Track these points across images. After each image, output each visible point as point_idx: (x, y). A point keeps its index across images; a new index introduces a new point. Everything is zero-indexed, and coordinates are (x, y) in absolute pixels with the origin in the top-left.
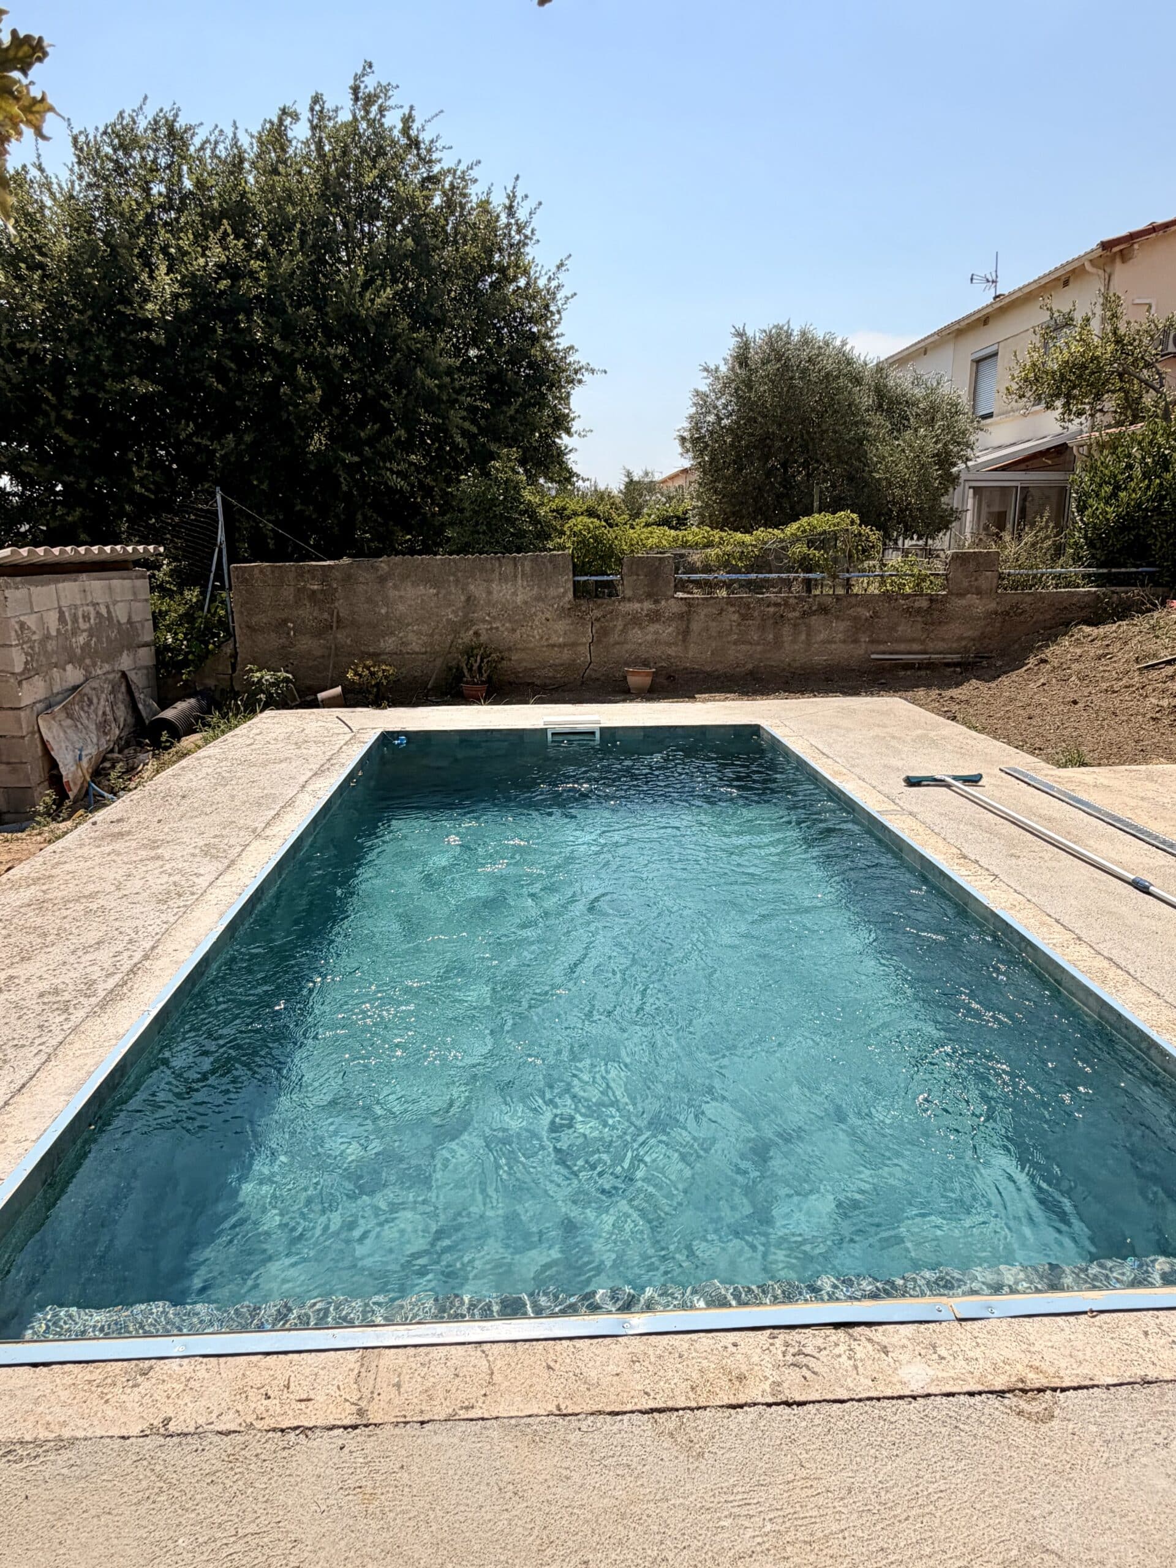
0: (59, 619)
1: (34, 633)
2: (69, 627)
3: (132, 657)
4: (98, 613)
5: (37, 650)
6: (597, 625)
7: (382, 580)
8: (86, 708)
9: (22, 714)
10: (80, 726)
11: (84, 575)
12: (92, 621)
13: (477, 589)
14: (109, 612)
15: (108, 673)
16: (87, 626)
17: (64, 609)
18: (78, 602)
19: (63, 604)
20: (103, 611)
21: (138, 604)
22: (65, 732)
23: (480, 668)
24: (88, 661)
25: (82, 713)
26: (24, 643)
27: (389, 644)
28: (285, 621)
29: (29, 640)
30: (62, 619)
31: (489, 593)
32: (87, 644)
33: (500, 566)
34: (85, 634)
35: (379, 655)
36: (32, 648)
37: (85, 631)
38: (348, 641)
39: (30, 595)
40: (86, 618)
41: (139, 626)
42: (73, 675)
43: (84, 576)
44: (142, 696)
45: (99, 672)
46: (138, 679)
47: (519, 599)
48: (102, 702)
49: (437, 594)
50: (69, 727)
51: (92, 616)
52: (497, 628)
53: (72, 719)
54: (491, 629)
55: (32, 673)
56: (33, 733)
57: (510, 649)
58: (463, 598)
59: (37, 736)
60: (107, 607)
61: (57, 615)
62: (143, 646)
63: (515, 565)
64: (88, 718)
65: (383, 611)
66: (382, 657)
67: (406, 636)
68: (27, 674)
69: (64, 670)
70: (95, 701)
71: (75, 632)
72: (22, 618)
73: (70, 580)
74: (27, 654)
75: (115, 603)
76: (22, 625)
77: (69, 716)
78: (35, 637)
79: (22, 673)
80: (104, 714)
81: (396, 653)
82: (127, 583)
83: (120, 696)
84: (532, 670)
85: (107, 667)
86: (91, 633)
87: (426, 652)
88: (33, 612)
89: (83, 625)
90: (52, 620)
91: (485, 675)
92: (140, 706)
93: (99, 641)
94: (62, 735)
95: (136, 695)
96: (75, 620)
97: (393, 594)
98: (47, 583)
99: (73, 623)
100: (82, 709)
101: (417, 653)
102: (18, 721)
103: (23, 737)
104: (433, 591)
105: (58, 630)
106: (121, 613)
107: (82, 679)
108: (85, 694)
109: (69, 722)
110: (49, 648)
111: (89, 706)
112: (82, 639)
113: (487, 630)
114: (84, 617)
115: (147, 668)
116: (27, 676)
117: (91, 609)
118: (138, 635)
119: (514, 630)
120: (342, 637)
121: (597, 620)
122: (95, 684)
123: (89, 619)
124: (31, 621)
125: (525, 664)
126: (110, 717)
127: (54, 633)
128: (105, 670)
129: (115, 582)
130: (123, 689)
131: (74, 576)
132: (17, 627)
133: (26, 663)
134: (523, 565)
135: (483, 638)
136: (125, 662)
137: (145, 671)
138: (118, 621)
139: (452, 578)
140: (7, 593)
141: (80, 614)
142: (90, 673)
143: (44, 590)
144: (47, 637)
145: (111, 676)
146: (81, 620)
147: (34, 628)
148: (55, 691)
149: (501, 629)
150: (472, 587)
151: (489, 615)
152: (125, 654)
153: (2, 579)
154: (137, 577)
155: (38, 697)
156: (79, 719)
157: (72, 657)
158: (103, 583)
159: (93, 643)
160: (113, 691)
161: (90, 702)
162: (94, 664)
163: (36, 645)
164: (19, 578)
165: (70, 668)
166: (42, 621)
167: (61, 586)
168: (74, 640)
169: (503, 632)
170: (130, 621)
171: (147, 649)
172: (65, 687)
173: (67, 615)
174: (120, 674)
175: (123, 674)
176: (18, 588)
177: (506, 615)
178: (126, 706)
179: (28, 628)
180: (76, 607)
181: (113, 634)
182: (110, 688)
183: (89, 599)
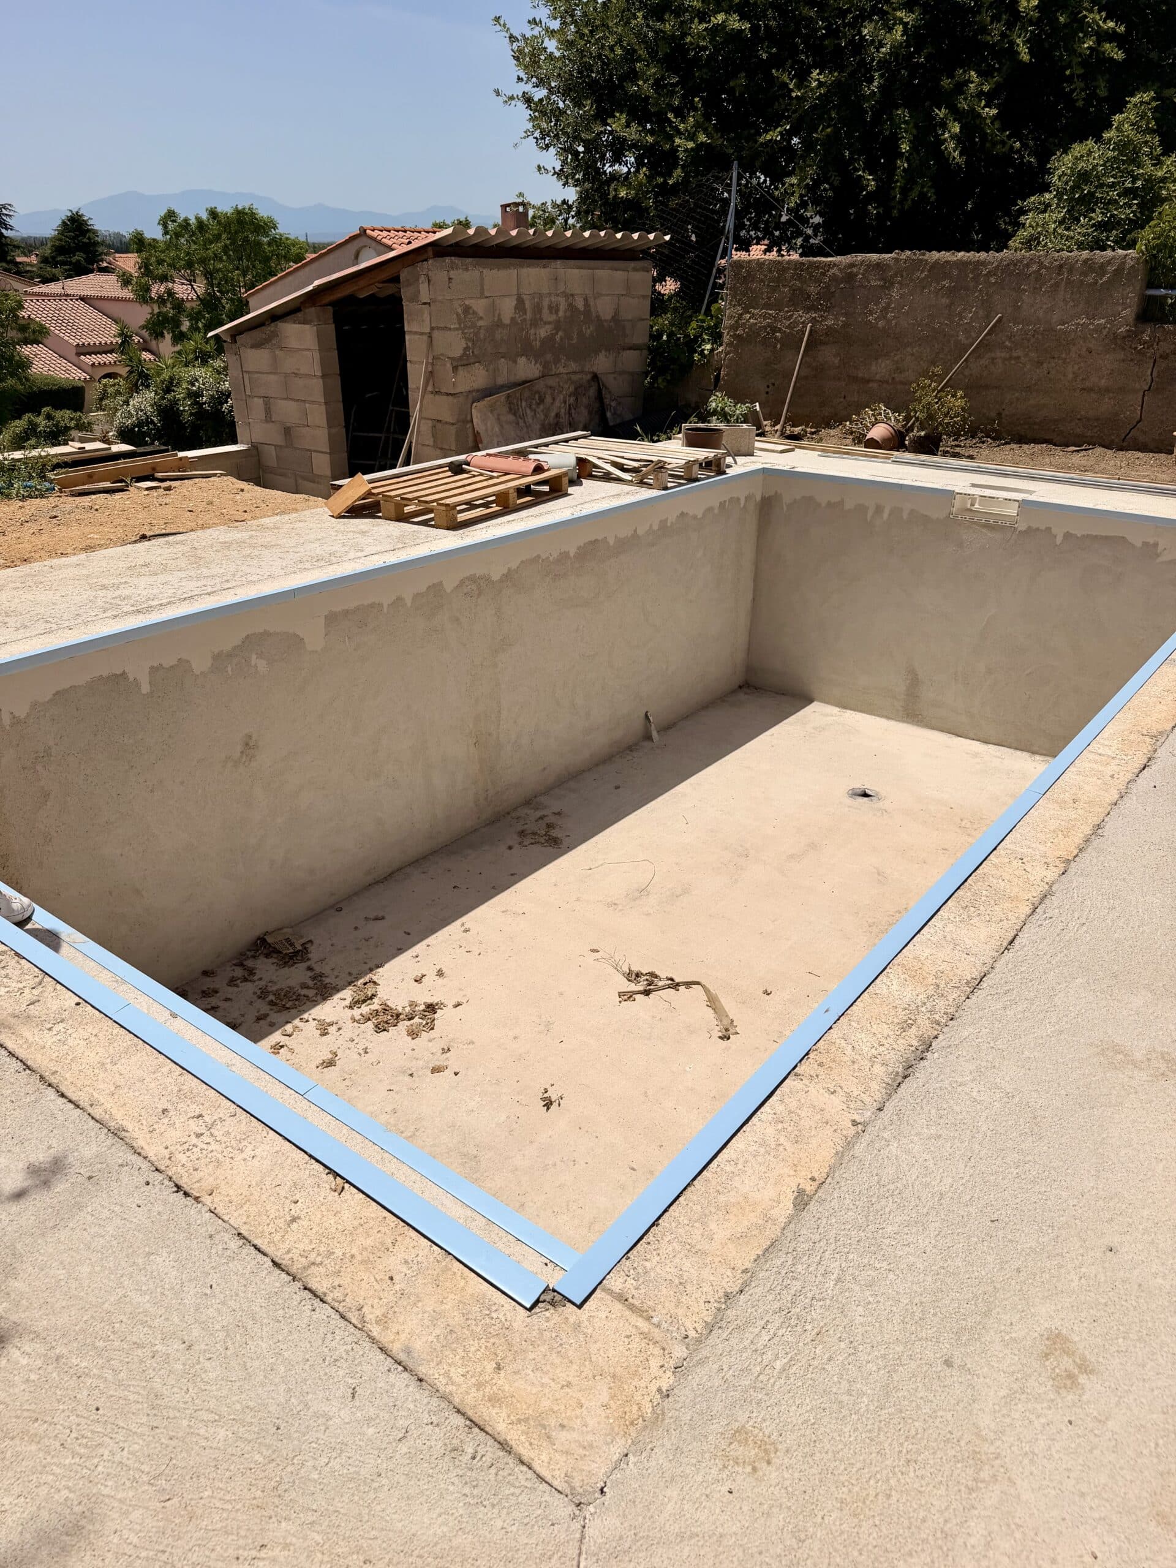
0: (516, 308)
1: (481, 318)
2: (529, 316)
3: (611, 359)
4: (571, 307)
5: (482, 336)
6: (1162, 364)
7: (887, 282)
8: (534, 407)
9: (455, 400)
10: (521, 422)
11: (559, 262)
12: (561, 314)
13: (1002, 300)
14: (587, 305)
15: (574, 373)
16: (553, 318)
17: (525, 297)
18: (545, 291)
19: (524, 290)
20: (580, 304)
21: (632, 301)
22: (502, 426)
24: (549, 357)
25: (528, 411)
26: (466, 327)
27: (881, 368)
28: (774, 331)
29: (474, 325)
30: (520, 304)
32: (551, 338)
33: (1039, 269)
34: (549, 327)
35: (868, 381)
36: (476, 334)
37: (549, 323)
39: (482, 279)
40: (553, 309)
41: (628, 326)
42: (526, 368)
44: (613, 404)
45: (562, 370)
46: (616, 385)
48: (557, 403)
50: (510, 422)
51: (562, 308)
52: (1018, 358)
53: (515, 414)
54: (1011, 358)
55: (472, 360)
56: (464, 421)
57: (1027, 389)
59: (469, 425)
60: (586, 300)
61: (514, 303)
62: (630, 349)
63: (1061, 268)
65: (881, 325)
66: (871, 385)
67: (903, 361)
69: (515, 362)
70: (548, 399)
71: (536, 322)
72: (467, 302)
73: (538, 266)
74: (467, 339)
75: (599, 295)
76: (467, 309)
77: (513, 411)
78: (480, 323)
79: (461, 358)
80: (557, 415)
81: (887, 382)
82: (619, 275)
83: (585, 400)
85: (573, 366)
86: (558, 325)
88: (482, 296)
89: (546, 315)
90: (507, 308)
92: (609, 414)
93: (567, 336)
94: (497, 428)
95: (607, 401)
96: (538, 309)
98: (506, 267)
99: (534, 312)
100: (530, 407)
102: (451, 407)
103: (453, 424)
105: (512, 319)
106: (604, 308)
107: (537, 374)
108: (538, 392)
109: (511, 417)
110: (498, 336)
111: (538, 404)
112: (543, 332)
113: (1005, 359)
114: (550, 308)
115: (631, 374)
116: (465, 362)
117: (562, 300)
118: (625, 335)
119: (1040, 363)
121: (1165, 357)
122: (551, 382)
123: (557, 312)
124: (479, 306)
127: (507, 321)
128: (570, 370)
129: (600, 273)
130: (592, 392)
131: (545, 261)
132: (460, 311)
133: (466, 349)
134: (1070, 270)
136: (602, 363)
138: (598, 317)
140: (452, 274)
141: (546, 302)
142: (549, 370)
143: (503, 274)
144: (499, 324)
145: (575, 377)
146: (545, 311)
147: (481, 313)
148: (499, 382)
149: (1023, 360)
150: (996, 298)
152: (602, 356)
153: (448, 260)
154: (635, 270)
155: (476, 386)
156: (523, 417)
157: (527, 350)
158: (584, 272)
159: (558, 338)
160: (576, 394)
161: (542, 400)
162: (557, 361)
163: (482, 331)
164: (470, 260)
165: (522, 361)
166: (493, 307)
167: (525, 271)
168: (532, 331)
169: (1024, 364)
170: (615, 318)
171: (638, 352)
172: (512, 379)
173: (528, 305)
174: (589, 377)
175: (595, 377)
176: (467, 270)
177: (1033, 340)
178: (590, 413)
179: (474, 313)
180: (541, 296)
181: (589, 330)
182: (572, 389)
183: (561, 288)
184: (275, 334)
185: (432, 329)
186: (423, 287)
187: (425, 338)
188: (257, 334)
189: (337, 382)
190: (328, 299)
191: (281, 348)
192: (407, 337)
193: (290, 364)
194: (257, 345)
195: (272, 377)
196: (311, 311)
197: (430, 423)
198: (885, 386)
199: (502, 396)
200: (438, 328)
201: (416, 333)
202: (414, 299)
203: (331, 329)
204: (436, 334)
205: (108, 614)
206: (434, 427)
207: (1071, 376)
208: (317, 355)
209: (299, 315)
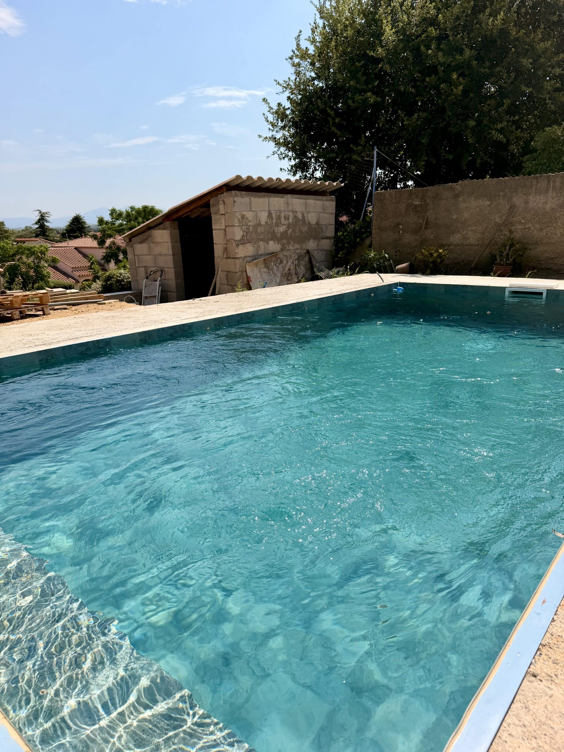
0: (268, 217)
1: (250, 221)
2: (274, 221)
3: (316, 243)
4: (295, 217)
5: (251, 230)
7: (456, 196)
8: (278, 265)
9: (237, 261)
12: (290, 220)
13: (518, 200)
14: (303, 216)
15: (297, 249)
16: (287, 222)
17: (272, 212)
18: (282, 209)
19: (272, 208)
20: (300, 216)
21: (326, 215)
22: (261, 274)
23: (508, 254)
24: (285, 241)
26: (242, 225)
27: (456, 238)
28: (398, 225)
29: (247, 225)
30: (270, 215)
31: (527, 203)
32: (285, 232)
33: (537, 183)
34: (284, 227)
36: (248, 229)
37: (285, 225)
38: (432, 237)
39: (251, 202)
41: (324, 227)
42: (273, 246)
43: (289, 196)
44: (317, 265)
45: (291, 248)
46: (319, 256)
47: (548, 207)
48: (289, 263)
49: (490, 205)
50: (266, 272)
51: (291, 217)
52: (529, 228)
53: (268, 268)
54: (525, 229)
55: (246, 242)
56: (242, 271)
57: (536, 243)
58: (507, 207)
59: (245, 273)
60: (303, 214)
61: (267, 214)
62: (325, 238)
63: (549, 181)
64: (278, 270)
65: (454, 217)
66: (451, 247)
67: (467, 234)
68: (242, 242)
69: (268, 243)
70: (285, 262)
71: (278, 225)
72: (243, 213)
73: (278, 197)
74: (243, 231)
75: (309, 212)
76: (243, 217)
77: (267, 267)
78: (250, 224)
79: (240, 240)
80: (289, 269)
81: (459, 245)
82: (319, 202)
83: (303, 263)
84: (552, 259)
85: (297, 246)
86: (289, 226)
87: (478, 245)
88: (251, 210)
89: (283, 221)
90: (263, 217)
91: (511, 260)
92: (315, 270)
93: (294, 231)
94: (259, 275)
95: (314, 263)
96: (279, 218)
97: (462, 205)
98: (264, 197)
99: (277, 219)
100: (276, 265)
101: (473, 245)
102: (235, 264)
103: (236, 273)
104: (488, 203)
105: (266, 222)
106: (312, 218)
107: (279, 249)
108: (279, 258)
109: (266, 270)
110: (259, 230)
111: (280, 264)
112: (282, 229)
113: (522, 229)
114: (285, 217)
115: (326, 251)
117: (291, 214)
118: (322, 232)
119: (541, 230)
120: (429, 234)
122: (286, 253)
124: (249, 215)
125: (547, 254)
126: (293, 272)
127: (263, 223)
128: (295, 248)
129: (309, 201)
130: (307, 259)
131: (281, 195)
132: (240, 217)
133: (243, 236)
134: (554, 182)
135: (518, 235)
136: (311, 245)
137: (324, 252)
138: (309, 223)
139: (501, 193)
140: (235, 199)
141: (283, 215)
142: (285, 248)
143: (261, 200)
144: (259, 225)
145: (298, 251)
146: (283, 219)
147: (250, 219)
148: (260, 253)
149: (532, 229)
150: (515, 199)
151: (524, 219)
152: (311, 241)
153: (233, 192)
154: (327, 200)
155: (248, 254)
156: (272, 269)
157: (274, 237)
158: (302, 201)
159: (289, 232)
160: (299, 259)
161: (281, 262)
162: (289, 243)
163: (251, 228)
164: (244, 193)
165: (271, 243)
166: (256, 216)
167: (272, 199)
168: (276, 229)
169: (533, 231)
170: (317, 224)
171: (329, 240)
172: (267, 251)
173: (274, 215)
174: (305, 251)
175: (308, 252)
176: (243, 197)
177: (537, 218)
178: (306, 269)
179: (247, 218)
180: (280, 211)
181: (305, 229)
182: (296, 257)
183: (291, 208)
184: (150, 236)
185: (226, 226)
186: (221, 207)
187: (222, 231)
188: (141, 237)
189: (180, 258)
190: (175, 216)
191: (153, 243)
192: (214, 232)
193: (157, 250)
194: (142, 242)
195: (149, 257)
196: (167, 223)
197: (225, 273)
198: (458, 247)
199: (262, 259)
200: (229, 226)
201: (218, 229)
202: (217, 213)
203: (177, 231)
204: (228, 229)
205: (27, 346)
206: (227, 275)
207: (559, 235)
208: (170, 244)
209: (162, 226)
